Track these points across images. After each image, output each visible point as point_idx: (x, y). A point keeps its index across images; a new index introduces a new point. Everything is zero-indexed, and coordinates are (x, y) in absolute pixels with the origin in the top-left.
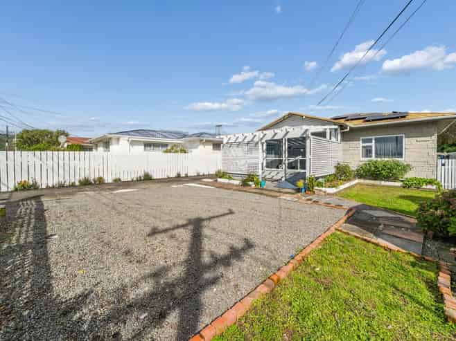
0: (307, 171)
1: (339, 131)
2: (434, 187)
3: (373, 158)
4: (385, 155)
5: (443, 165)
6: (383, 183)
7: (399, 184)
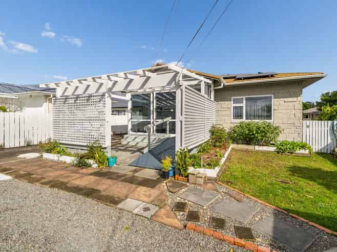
0: (177, 135)
1: (212, 88)
2: (307, 152)
3: (244, 119)
4: (255, 117)
5: (308, 127)
6: (257, 148)
7: (273, 149)
